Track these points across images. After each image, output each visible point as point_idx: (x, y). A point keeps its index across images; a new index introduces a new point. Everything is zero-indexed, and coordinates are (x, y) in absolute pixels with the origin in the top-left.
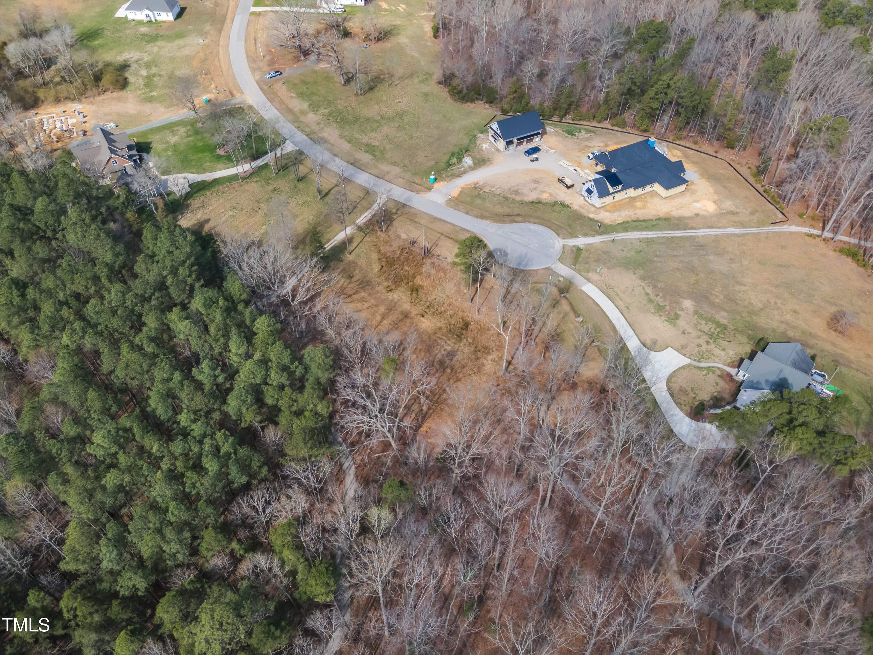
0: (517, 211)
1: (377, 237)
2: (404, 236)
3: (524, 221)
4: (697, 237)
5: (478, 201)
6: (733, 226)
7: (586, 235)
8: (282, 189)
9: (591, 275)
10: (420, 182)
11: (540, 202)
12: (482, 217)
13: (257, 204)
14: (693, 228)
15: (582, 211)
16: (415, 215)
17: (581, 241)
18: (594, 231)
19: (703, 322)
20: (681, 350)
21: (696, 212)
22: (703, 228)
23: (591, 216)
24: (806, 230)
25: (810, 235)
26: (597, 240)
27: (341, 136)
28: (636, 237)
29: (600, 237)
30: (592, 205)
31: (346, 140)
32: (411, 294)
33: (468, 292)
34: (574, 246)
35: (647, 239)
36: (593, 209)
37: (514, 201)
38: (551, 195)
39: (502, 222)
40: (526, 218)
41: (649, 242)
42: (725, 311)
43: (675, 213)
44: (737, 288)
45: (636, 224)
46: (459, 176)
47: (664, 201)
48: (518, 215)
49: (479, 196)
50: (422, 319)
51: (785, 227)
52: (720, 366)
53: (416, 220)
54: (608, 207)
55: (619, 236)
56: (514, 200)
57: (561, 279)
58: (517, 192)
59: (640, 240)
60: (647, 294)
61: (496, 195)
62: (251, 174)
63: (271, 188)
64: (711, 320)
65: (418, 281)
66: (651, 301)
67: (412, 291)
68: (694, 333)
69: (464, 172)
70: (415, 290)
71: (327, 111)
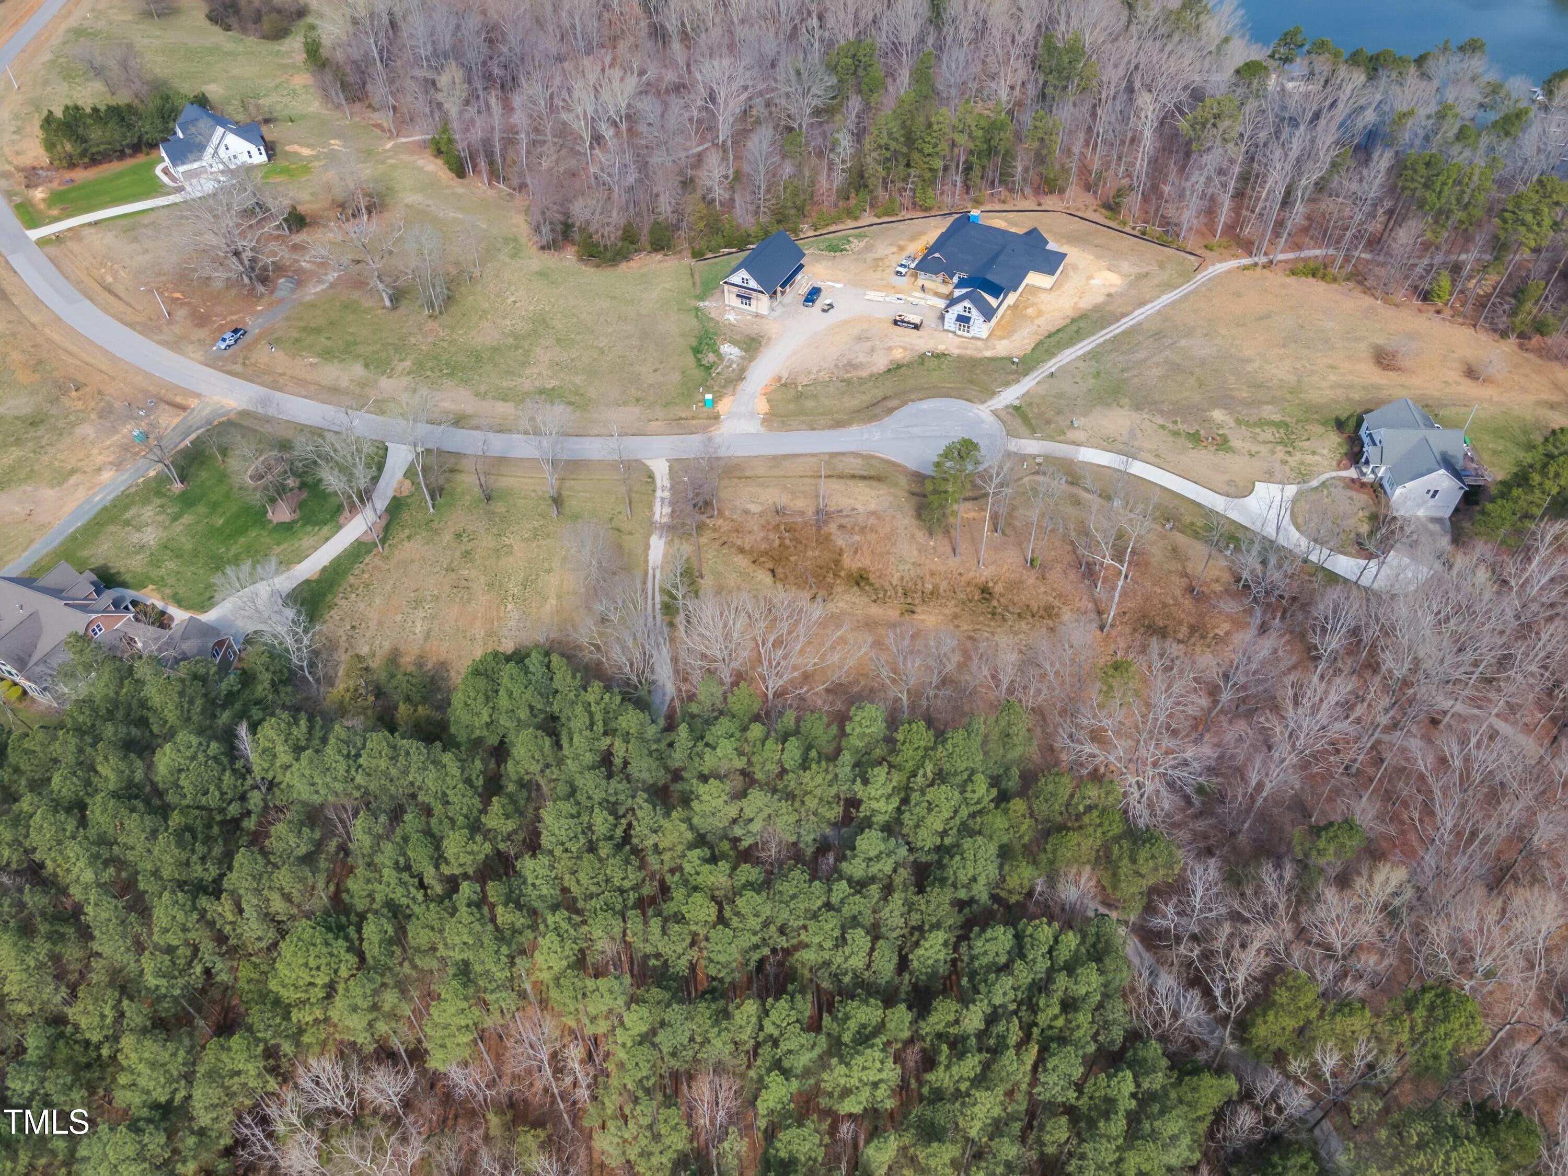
0: (879, 394)
1: (715, 530)
2: (755, 508)
3: (904, 404)
4: (1140, 324)
5: (810, 404)
6: (1163, 293)
7: (1007, 384)
8: (470, 528)
9: (1071, 435)
10: (689, 414)
11: (899, 367)
12: (839, 424)
13: (453, 576)
14: (1125, 315)
15: (969, 352)
16: (737, 467)
17: (1010, 395)
18: (1011, 373)
19: (1258, 430)
20: (1269, 477)
21: (1105, 291)
22: (1135, 309)
23: (988, 354)
24: (1234, 263)
25: (1246, 268)
26: (1027, 384)
27: (483, 396)
28: (1073, 356)
29: (1028, 378)
30: (973, 338)
31: (494, 398)
32: (862, 589)
33: (939, 543)
34: (1007, 407)
35: (1089, 352)
36: (980, 343)
37: (862, 381)
38: (905, 349)
39: (874, 418)
40: (903, 397)
41: (1094, 355)
42: (1267, 403)
43: (1086, 303)
44: (1249, 368)
45: (1054, 339)
46: (741, 378)
47: (1054, 294)
48: (885, 398)
49: (800, 396)
50: (915, 616)
51: (1211, 269)
52: (1334, 474)
53: (748, 474)
54: (998, 333)
55: (1052, 365)
56: (860, 378)
57: (1038, 460)
58: (851, 365)
59: (1084, 358)
60: (1163, 427)
61: (827, 384)
62: (387, 529)
63: (447, 536)
64: (1262, 423)
65: (850, 562)
66: (1176, 434)
67: (858, 584)
68: (1264, 449)
69: (743, 370)
70: (860, 580)
71: (408, 363)
